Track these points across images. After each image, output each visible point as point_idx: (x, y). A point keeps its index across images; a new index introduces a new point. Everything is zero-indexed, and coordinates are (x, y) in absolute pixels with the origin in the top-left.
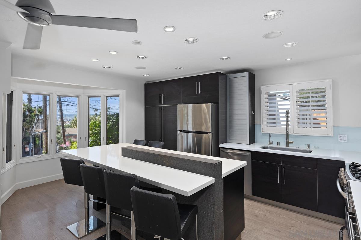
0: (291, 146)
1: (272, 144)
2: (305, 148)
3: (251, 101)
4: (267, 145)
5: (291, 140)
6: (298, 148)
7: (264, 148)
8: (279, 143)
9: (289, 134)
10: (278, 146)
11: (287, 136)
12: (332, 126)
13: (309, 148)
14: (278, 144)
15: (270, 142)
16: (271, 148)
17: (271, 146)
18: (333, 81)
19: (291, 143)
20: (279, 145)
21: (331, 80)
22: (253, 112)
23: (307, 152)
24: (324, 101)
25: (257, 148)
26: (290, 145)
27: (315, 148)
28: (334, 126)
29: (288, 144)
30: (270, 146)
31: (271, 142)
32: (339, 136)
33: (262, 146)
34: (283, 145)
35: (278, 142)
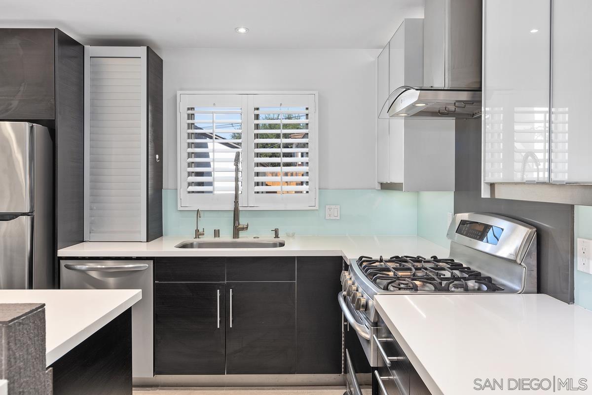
0: (244, 237)
1: (203, 234)
2: (270, 238)
3: (153, 126)
4: (190, 238)
5: (243, 222)
6: (256, 240)
7: (184, 246)
8: (219, 230)
9: (240, 209)
10: (217, 240)
11: (236, 213)
12: (317, 188)
13: (278, 237)
14: (217, 233)
15: (197, 231)
16: (201, 245)
17: (203, 239)
18: (320, 96)
19: (243, 229)
20: (219, 236)
21: (316, 93)
22: (157, 157)
23: (274, 245)
24: (306, 136)
25: (167, 248)
26: (241, 234)
27: (288, 236)
28: (319, 189)
29: (237, 231)
30: (197, 240)
31: (201, 230)
32: (327, 208)
33: (179, 242)
34: (227, 236)
35: (217, 229)
